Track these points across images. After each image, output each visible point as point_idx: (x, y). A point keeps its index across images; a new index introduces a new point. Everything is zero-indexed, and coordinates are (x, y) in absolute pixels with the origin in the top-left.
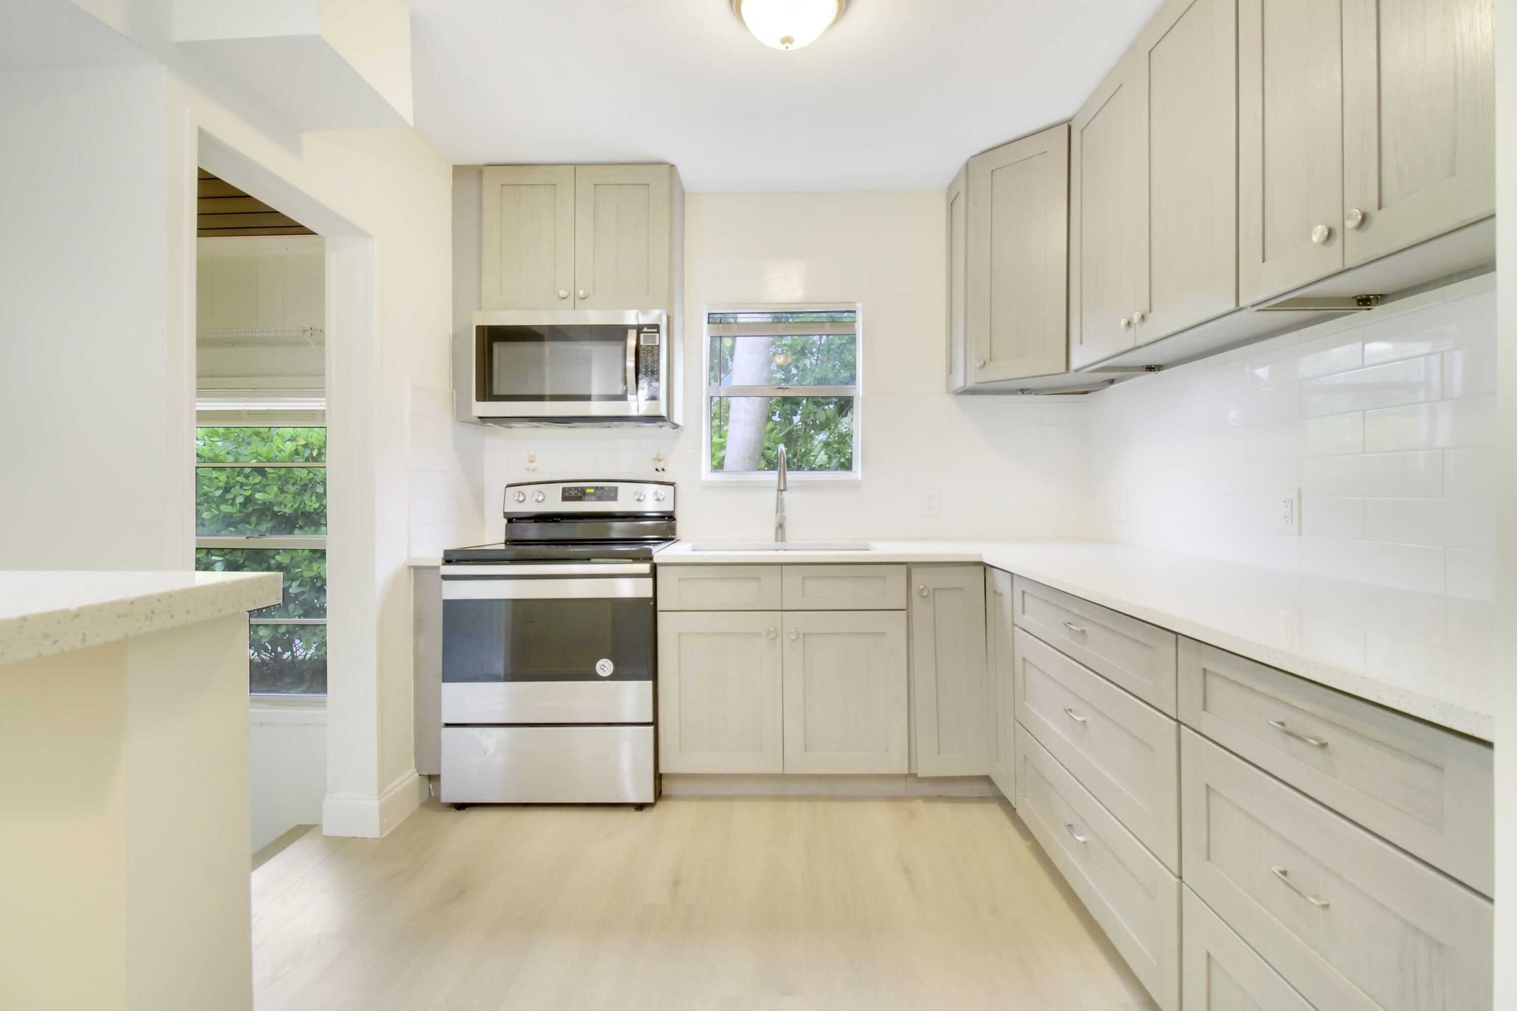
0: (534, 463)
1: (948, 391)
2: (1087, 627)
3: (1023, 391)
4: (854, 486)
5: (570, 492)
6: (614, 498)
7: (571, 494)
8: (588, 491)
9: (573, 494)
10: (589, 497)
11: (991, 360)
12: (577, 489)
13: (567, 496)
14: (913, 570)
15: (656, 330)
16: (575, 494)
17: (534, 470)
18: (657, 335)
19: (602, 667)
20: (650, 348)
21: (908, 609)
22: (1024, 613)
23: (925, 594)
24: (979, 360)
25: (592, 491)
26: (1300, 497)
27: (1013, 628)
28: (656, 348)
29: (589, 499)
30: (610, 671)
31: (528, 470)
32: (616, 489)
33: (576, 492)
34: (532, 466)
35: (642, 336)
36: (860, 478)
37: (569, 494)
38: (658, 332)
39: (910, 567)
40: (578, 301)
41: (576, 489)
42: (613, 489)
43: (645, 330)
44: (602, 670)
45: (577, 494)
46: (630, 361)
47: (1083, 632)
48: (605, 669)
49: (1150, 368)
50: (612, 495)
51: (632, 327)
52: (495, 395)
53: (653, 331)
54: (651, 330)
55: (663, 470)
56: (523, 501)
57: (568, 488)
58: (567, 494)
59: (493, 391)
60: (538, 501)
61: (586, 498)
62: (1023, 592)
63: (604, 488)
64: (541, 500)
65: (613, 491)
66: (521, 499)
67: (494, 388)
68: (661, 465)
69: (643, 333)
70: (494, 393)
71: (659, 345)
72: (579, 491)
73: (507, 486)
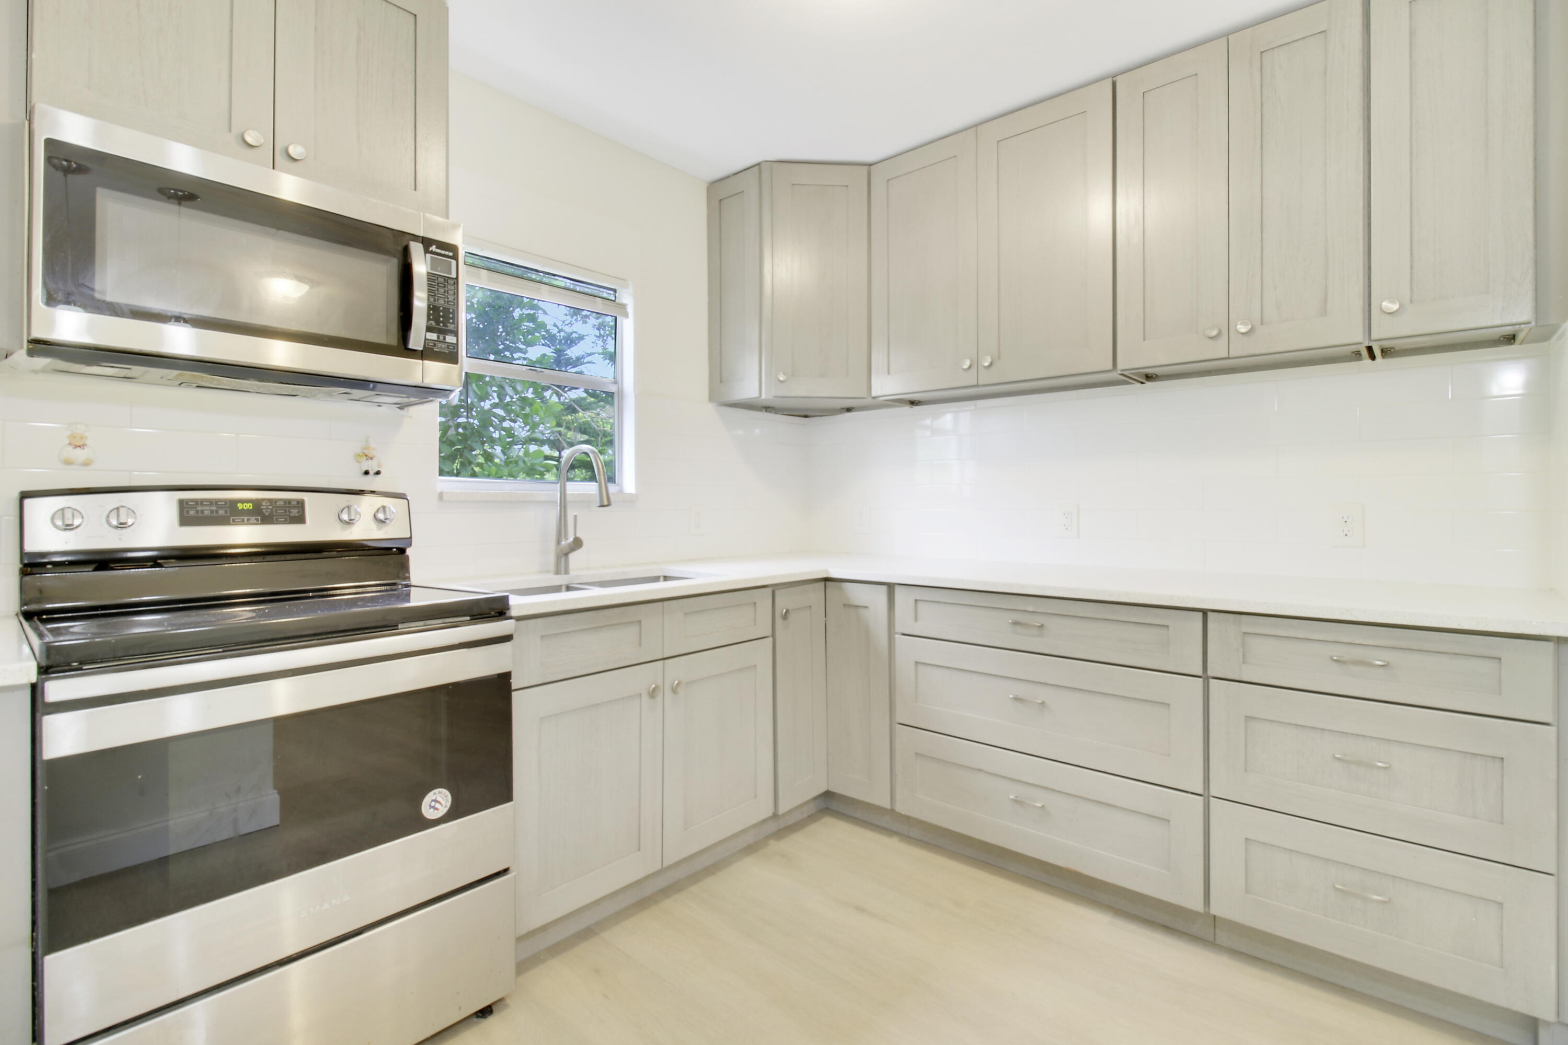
0: (86, 450)
1: (715, 402)
4: (629, 501)
5: (199, 508)
6: (300, 519)
7: (202, 512)
8: (240, 506)
9: (207, 513)
10: (246, 518)
11: (792, 375)
12: (216, 503)
13: (193, 516)
14: (777, 592)
15: (451, 254)
16: (212, 512)
17: (87, 464)
18: (456, 262)
19: (433, 804)
20: (441, 280)
21: (773, 635)
22: (916, 619)
23: (786, 616)
24: (782, 374)
25: (249, 506)
26: (1079, 511)
27: (893, 637)
28: (452, 282)
29: (246, 522)
30: (446, 806)
31: (68, 462)
32: (301, 504)
33: (214, 508)
34: (79, 454)
35: (431, 255)
36: (633, 492)
37: (197, 512)
38: (456, 258)
39: (774, 589)
41: (212, 502)
42: (294, 503)
43: (433, 248)
44: (432, 810)
45: (217, 512)
46: (420, 299)
47: (1044, 626)
48: (438, 805)
49: (913, 403)
50: (296, 514)
51: (416, 241)
52: (99, 300)
53: (447, 253)
54: (443, 252)
55: (378, 473)
56: (77, 527)
57: (192, 500)
58: (192, 513)
59: (93, 290)
60: (122, 526)
61: (238, 519)
62: (916, 601)
63: (276, 501)
64: (130, 523)
65: (294, 507)
66: (76, 522)
67: (98, 286)
68: (372, 466)
69: (432, 252)
70: (98, 296)
71: (457, 278)
72: (220, 507)
73: (25, 495)
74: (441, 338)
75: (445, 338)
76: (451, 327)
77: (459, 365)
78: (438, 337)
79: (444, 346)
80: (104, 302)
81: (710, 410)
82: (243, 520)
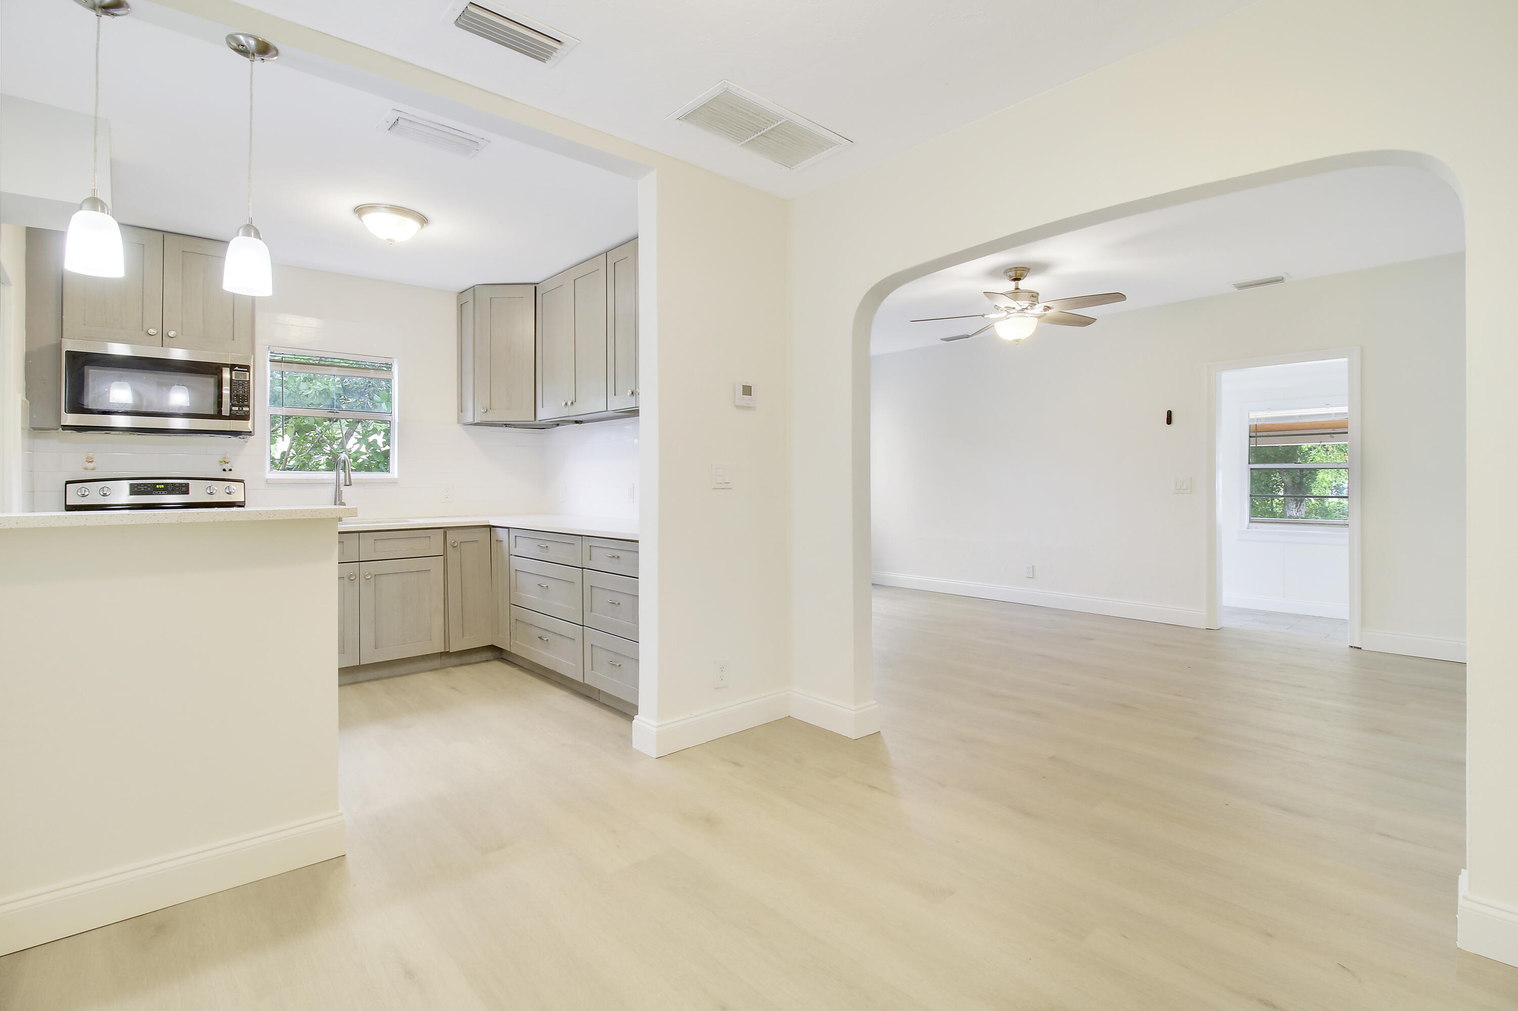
0: (94, 464)
1: (458, 422)
2: (548, 544)
3: (506, 425)
4: (393, 482)
5: (139, 487)
6: (186, 492)
7: (141, 489)
8: (158, 486)
9: (143, 489)
11: (490, 409)
12: (147, 485)
13: (135, 490)
14: (448, 532)
15: (246, 370)
16: (145, 489)
17: (94, 469)
18: (248, 373)
20: (241, 382)
21: (445, 555)
22: (516, 547)
23: (455, 545)
24: (483, 408)
25: (162, 486)
26: (633, 487)
27: (509, 557)
28: (247, 383)
31: (86, 469)
32: (187, 485)
33: (146, 487)
34: (91, 465)
35: (234, 372)
36: (396, 477)
37: (139, 489)
38: (249, 371)
39: (445, 530)
40: (164, 339)
41: (145, 484)
42: (183, 485)
43: (237, 368)
45: (147, 489)
46: (226, 389)
47: (547, 547)
49: (577, 422)
50: (185, 490)
51: (226, 365)
52: (86, 409)
53: (244, 369)
54: (242, 369)
55: (230, 470)
56: (87, 495)
57: (136, 484)
58: (136, 489)
59: (83, 405)
60: (105, 495)
61: (157, 492)
62: (516, 536)
63: (175, 484)
64: (108, 494)
65: (183, 487)
66: (86, 494)
67: (85, 403)
68: (227, 467)
69: (236, 370)
70: (85, 407)
71: (249, 381)
72: (149, 487)
73: (67, 483)
74: (241, 409)
75: (242, 409)
76: (246, 403)
77: (250, 421)
78: (239, 409)
79: (242, 412)
80: (88, 409)
81: (459, 427)
82: (159, 493)
